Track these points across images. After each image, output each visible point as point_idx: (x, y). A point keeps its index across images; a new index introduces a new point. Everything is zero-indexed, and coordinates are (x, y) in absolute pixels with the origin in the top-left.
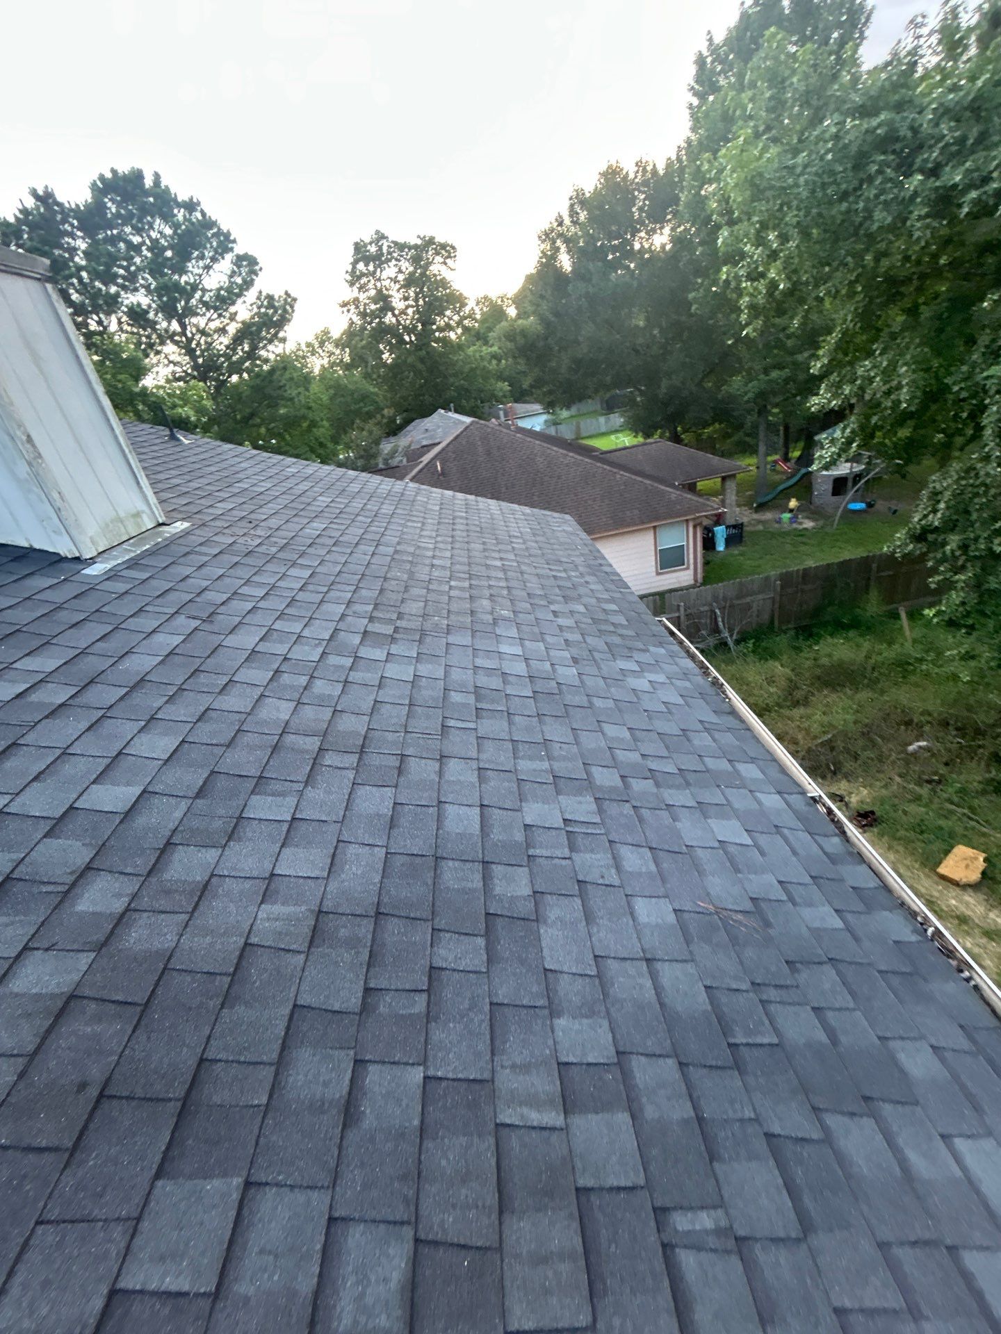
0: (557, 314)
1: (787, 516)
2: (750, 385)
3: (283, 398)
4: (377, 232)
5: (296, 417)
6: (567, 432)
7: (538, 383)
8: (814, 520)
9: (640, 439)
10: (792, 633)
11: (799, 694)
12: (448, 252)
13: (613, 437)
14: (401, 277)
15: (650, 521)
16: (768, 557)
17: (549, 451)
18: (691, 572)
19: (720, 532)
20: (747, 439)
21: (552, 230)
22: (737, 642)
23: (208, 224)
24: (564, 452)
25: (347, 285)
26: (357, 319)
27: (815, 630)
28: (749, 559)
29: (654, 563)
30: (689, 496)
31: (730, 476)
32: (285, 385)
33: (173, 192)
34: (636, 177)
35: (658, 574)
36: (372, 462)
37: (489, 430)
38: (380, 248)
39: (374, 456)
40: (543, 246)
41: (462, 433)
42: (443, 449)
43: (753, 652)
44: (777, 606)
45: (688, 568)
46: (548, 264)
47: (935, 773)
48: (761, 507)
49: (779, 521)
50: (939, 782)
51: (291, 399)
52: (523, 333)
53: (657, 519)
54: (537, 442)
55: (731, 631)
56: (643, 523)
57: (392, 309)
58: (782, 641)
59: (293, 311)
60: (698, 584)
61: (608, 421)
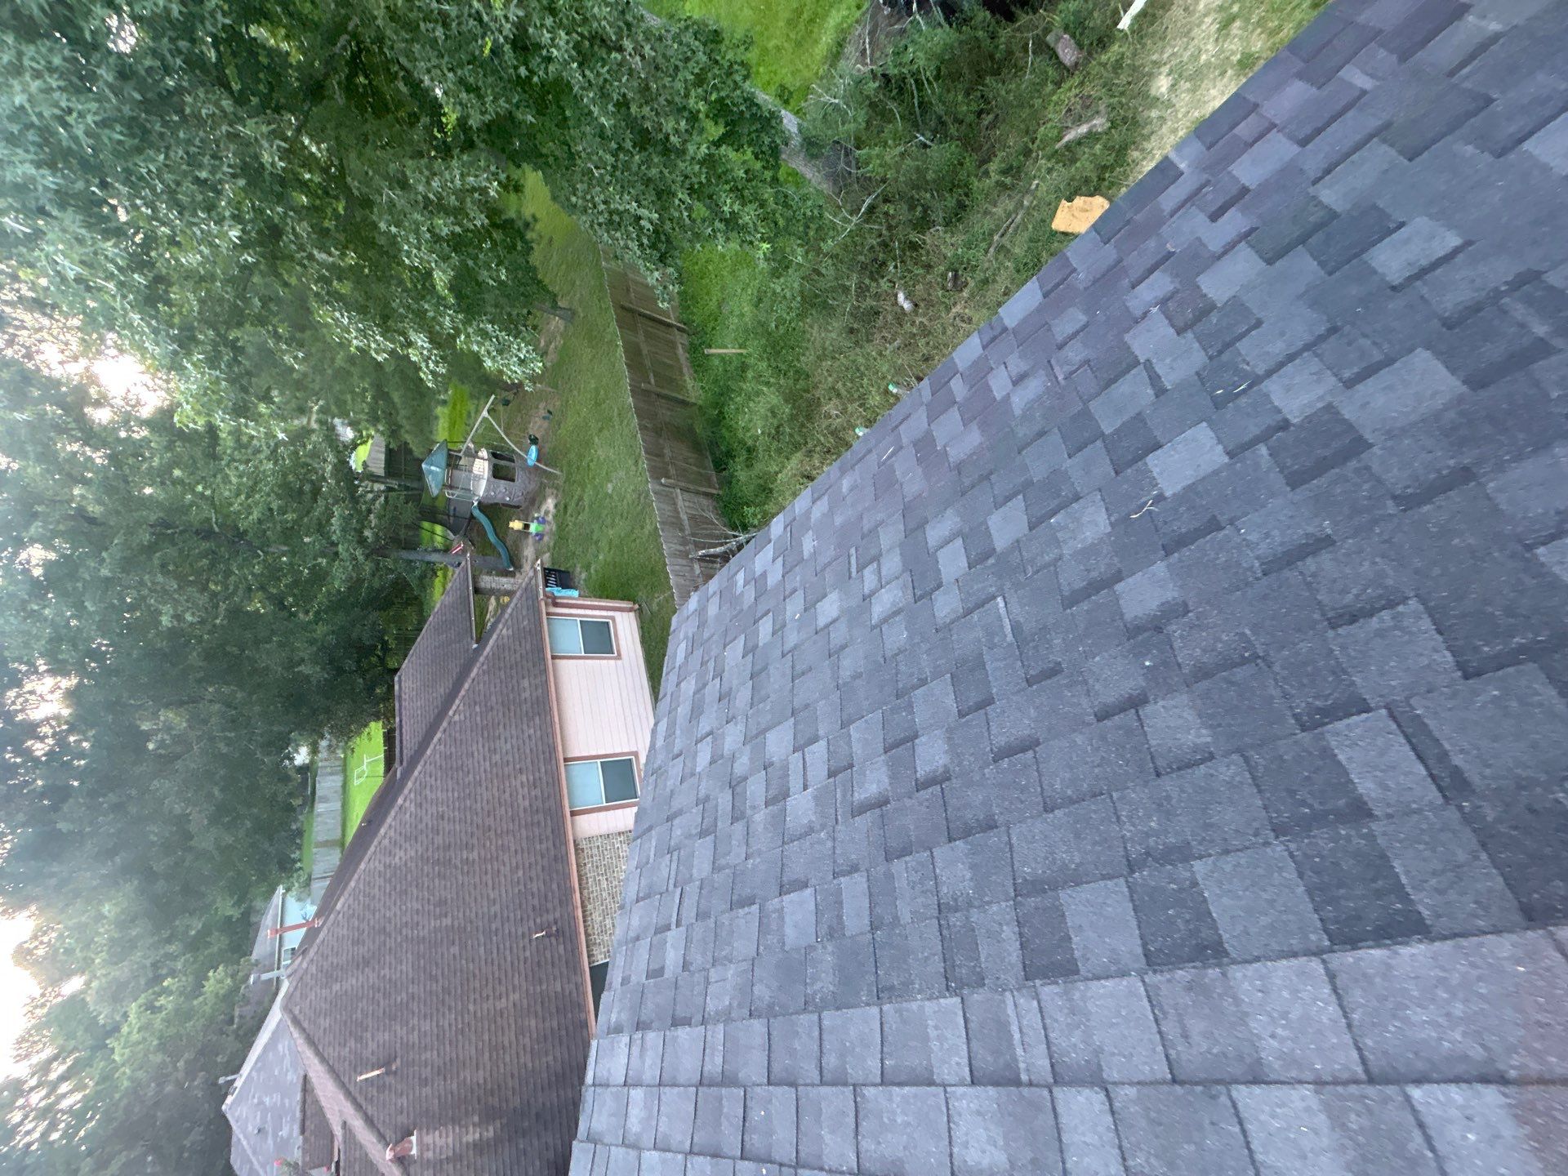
0: (111, 853)
1: (533, 529)
6: (328, 863)
8: (545, 498)
15: (544, 659)
16: (596, 535)
27: (722, 448)
28: (597, 556)
29: (605, 661)
35: (619, 657)
42: (329, 1069)
43: (761, 505)
44: (692, 487)
47: (944, 276)
48: (514, 559)
49: (540, 535)
53: (542, 650)
54: (362, 866)
56: (545, 671)
60: (637, 606)
61: (325, 799)
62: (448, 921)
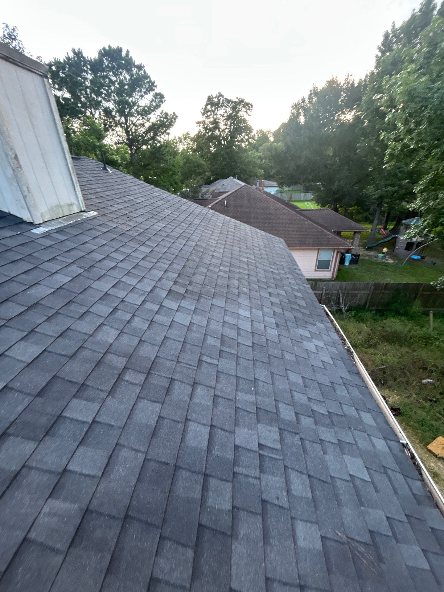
0: (293, 144)
1: (381, 255)
2: (377, 192)
3: (163, 159)
4: (219, 93)
5: (167, 168)
6: (285, 197)
7: (278, 173)
8: (393, 259)
9: (319, 207)
10: (374, 312)
11: (372, 342)
12: (249, 107)
13: (306, 203)
14: (226, 115)
15: (317, 246)
16: (369, 273)
17: (277, 205)
18: (331, 272)
19: (348, 257)
20: (370, 216)
21: (299, 104)
22: (347, 311)
23: (146, 77)
24: (284, 206)
25: (201, 114)
26: (202, 130)
27: (385, 313)
28: (359, 272)
29: (315, 265)
30: (338, 238)
31: (358, 232)
32: (165, 154)
33: (133, 60)
34: (344, 85)
35: (316, 271)
36: (197, 195)
37: (252, 190)
38: (219, 100)
39: (198, 192)
40: (293, 111)
41: (239, 189)
42: (229, 195)
43: (354, 317)
44: (369, 297)
45: (330, 271)
46: (294, 119)
47: (434, 397)
48: (370, 249)
49: (377, 257)
50: (436, 402)
51: (167, 161)
52: (276, 149)
53: (321, 246)
54: (272, 200)
55: (345, 305)
56: (313, 246)
57: (219, 128)
58: (369, 314)
59: (175, 122)
60: (333, 279)
61: (305, 195)
62: (252, 219)
